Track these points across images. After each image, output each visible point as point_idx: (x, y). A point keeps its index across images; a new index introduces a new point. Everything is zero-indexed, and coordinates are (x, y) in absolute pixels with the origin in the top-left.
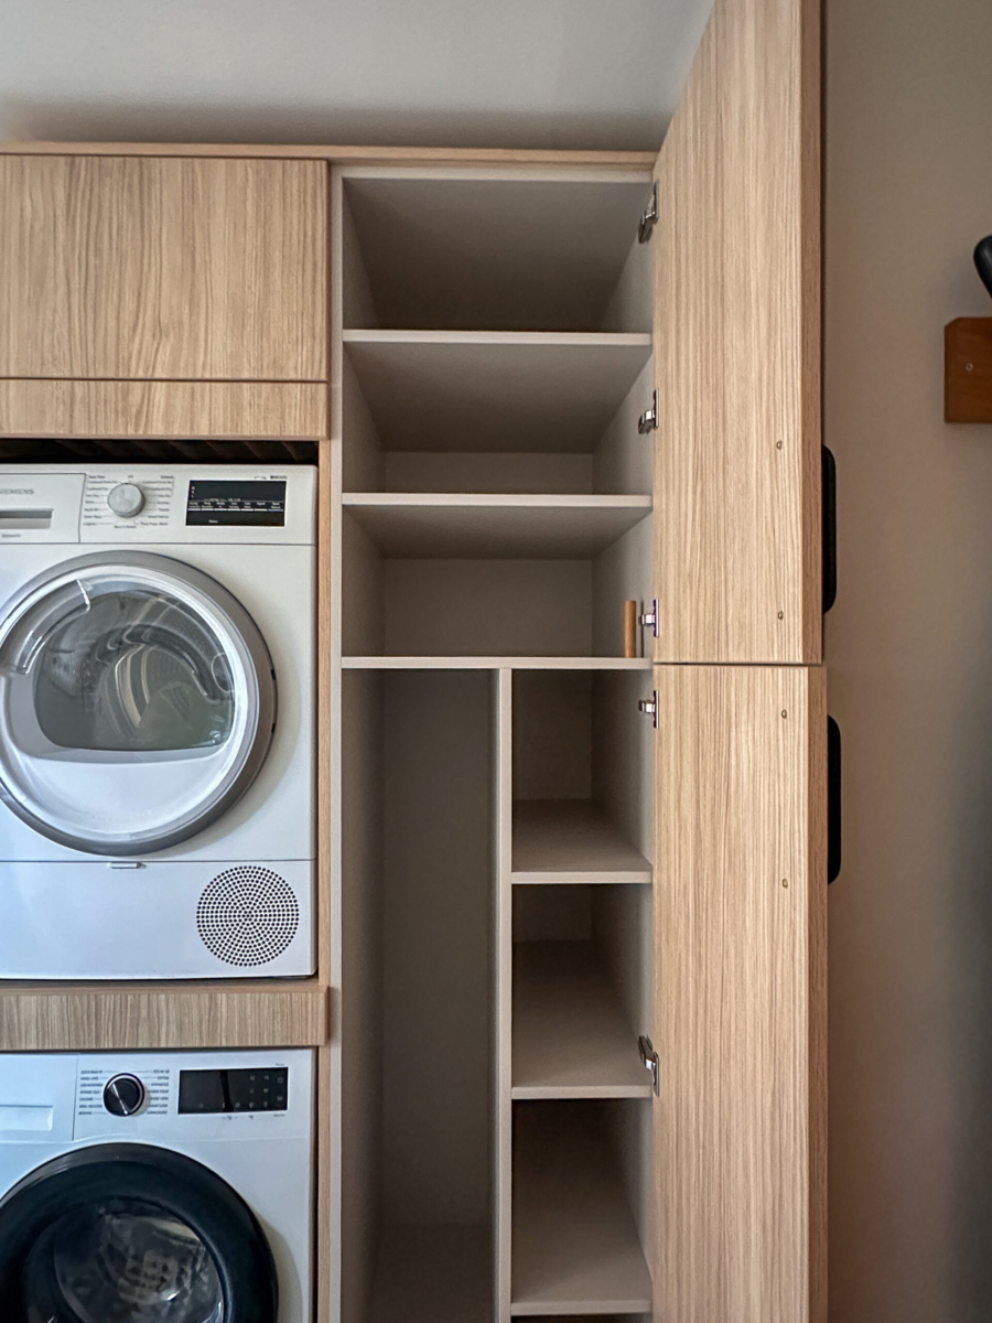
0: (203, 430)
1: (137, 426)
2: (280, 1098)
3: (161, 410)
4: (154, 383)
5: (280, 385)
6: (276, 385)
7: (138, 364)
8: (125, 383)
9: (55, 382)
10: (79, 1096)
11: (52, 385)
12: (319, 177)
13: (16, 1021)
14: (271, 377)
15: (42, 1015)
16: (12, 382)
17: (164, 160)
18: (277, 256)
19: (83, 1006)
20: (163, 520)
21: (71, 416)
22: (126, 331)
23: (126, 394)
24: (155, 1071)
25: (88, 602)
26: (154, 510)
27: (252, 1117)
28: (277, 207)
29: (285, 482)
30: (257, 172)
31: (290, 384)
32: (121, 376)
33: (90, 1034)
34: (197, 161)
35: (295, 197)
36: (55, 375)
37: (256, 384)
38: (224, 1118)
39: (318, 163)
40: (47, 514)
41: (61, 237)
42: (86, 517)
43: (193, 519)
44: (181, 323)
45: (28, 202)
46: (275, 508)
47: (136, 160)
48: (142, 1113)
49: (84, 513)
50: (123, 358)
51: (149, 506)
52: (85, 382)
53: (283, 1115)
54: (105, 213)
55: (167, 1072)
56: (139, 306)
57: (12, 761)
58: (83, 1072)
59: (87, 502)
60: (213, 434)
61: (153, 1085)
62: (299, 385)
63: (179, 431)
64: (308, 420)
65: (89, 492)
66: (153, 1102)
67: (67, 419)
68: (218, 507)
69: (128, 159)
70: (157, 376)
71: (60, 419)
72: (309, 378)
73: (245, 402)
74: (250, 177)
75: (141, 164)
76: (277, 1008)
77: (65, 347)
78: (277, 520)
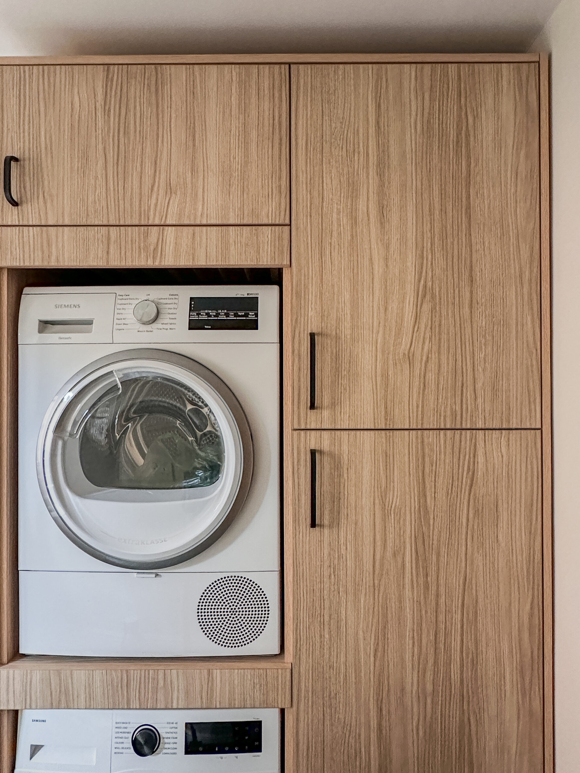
0: (201, 262)
1: (154, 258)
2: (256, 743)
3: (171, 248)
4: (166, 228)
5: (257, 227)
6: (254, 227)
7: (155, 214)
8: (146, 228)
9: (96, 228)
10: (115, 740)
11: (94, 230)
12: (283, 76)
13: (71, 689)
14: (250, 222)
15: (89, 685)
16: (65, 228)
17: (173, 67)
18: (254, 134)
19: (118, 677)
20: (172, 326)
21: (108, 253)
22: (146, 190)
23: (146, 235)
24: (168, 723)
25: (120, 386)
26: (165, 319)
27: (237, 757)
28: (254, 100)
29: (258, 298)
30: (240, 74)
31: (264, 227)
32: (143, 223)
33: (123, 698)
34: (196, 67)
35: (266, 92)
36: (96, 223)
37: (239, 228)
38: (218, 758)
39: (283, 66)
40: (89, 323)
41: (100, 124)
42: (117, 324)
43: (194, 325)
44: (185, 183)
45: (76, 99)
46: (251, 316)
47: (153, 66)
48: (158, 754)
49: (116, 321)
50: (144, 211)
51: (161, 316)
52: (118, 228)
53: (258, 756)
54: (132, 106)
55: (176, 723)
56: (155, 171)
57: (66, 500)
58: (116, 723)
59: (118, 314)
60: (208, 264)
61: (167, 733)
62: (270, 228)
63: (184, 262)
64: (277, 254)
65: (119, 307)
66: (167, 746)
67: (105, 254)
68: (210, 316)
69: (147, 66)
70: (168, 222)
71: (100, 255)
72: (277, 222)
73: (231, 241)
74: (234, 79)
75: (156, 69)
76: (257, 681)
77: (104, 203)
78: (253, 325)
